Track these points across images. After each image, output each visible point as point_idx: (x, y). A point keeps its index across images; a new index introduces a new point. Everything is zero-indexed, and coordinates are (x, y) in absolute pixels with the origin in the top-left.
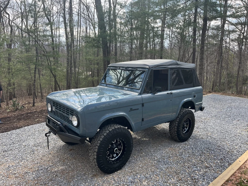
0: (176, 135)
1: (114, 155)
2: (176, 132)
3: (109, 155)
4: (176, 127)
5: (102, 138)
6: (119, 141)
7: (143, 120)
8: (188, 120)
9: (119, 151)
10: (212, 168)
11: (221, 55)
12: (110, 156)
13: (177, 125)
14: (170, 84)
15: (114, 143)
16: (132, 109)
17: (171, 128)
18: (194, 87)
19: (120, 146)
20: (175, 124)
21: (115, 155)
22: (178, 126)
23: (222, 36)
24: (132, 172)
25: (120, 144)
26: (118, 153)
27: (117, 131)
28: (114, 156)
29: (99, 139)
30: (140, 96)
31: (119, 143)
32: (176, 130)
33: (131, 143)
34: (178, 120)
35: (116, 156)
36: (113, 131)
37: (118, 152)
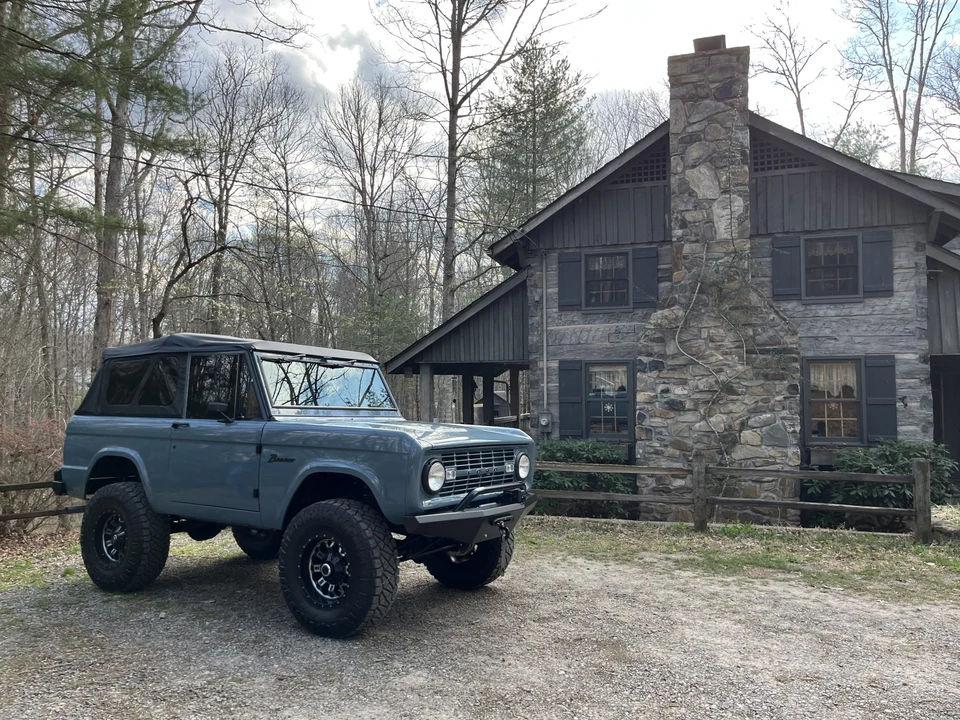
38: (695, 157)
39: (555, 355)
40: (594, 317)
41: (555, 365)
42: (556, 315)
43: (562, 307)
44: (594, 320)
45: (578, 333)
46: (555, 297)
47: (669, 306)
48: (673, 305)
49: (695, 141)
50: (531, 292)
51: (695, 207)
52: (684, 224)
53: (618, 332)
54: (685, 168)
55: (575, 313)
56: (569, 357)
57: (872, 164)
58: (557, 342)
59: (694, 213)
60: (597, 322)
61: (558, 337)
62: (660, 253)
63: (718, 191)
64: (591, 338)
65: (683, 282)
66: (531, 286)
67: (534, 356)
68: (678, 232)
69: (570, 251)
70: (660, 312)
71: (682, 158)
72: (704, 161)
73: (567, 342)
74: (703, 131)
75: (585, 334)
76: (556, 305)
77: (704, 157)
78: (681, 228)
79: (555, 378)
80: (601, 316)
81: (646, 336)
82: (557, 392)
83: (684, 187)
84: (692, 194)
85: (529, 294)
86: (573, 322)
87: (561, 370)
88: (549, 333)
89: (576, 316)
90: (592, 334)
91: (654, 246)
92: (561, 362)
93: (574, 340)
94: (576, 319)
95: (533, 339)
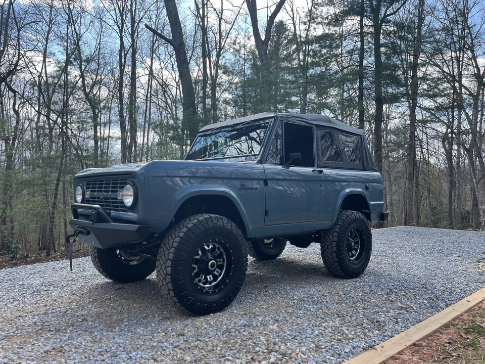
0: (336, 260)
1: (208, 277)
2: (334, 254)
3: (197, 275)
4: (335, 243)
5: (183, 232)
6: (219, 249)
7: (266, 213)
8: (358, 235)
9: (219, 271)
10: (414, 309)
11: (414, 164)
12: (200, 278)
13: (335, 239)
14: (318, 155)
15: (209, 250)
16: (245, 187)
17: (326, 247)
18: (364, 170)
19: (221, 260)
20: (333, 237)
21: (210, 277)
22: (339, 242)
23: (413, 130)
24: (245, 314)
25: (220, 256)
26: (217, 274)
27: (214, 222)
28: (209, 279)
29: (177, 235)
30: (260, 166)
31: (219, 252)
32: (335, 249)
33: (242, 254)
34: (337, 230)
35: (212, 279)
36: (205, 221)
37: (217, 272)
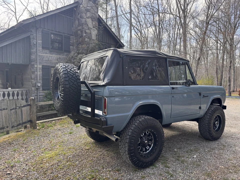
38: (88, 16)
39: (41, 63)
40: (53, 53)
41: (41, 66)
42: (41, 50)
43: (43, 48)
44: (53, 54)
45: (48, 57)
46: (41, 44)
47: (82, 54)
48: (83, 54)
49: (88, 12)
50: (32, 41)
51: (88, 29)
52: (86, 33)
53: (60, 58)
54: (86, 17)
55: (47, 50)
56: (45, 64)
57: (112, 30)
58: (42, 59)
59: (88, 31)
60: (54, 54)
61: (42, 57)
62: (71, 38)
63: (92, 27)
64: (52, 59)
65: (85, 48)
66: (32, 38)
67: (33, 63)
68: (84, 34)
69: (46, 30)
70: (80, 55)
71: (86, 15)
72: (90, 18)
73: (45, 59)
74: (90, 10)
75: (50, 58)
76: (41, 47)
77: (90, 17)
78: (85, 34)
79: (41, 71)
80: (55, 53)
81: (77, 61)
82: (41, 75)
83: (86, 23)
84: (87, 25)
85: (31, 41)
86: (46, 53)
87: (42, 68)
88: (39, 56)
89: (47, 51)
90: (52, 58)
91: (69, 35)
92: (43, 66)
93: (47, 59)
94: (47, 52)
95: (33, 57)
